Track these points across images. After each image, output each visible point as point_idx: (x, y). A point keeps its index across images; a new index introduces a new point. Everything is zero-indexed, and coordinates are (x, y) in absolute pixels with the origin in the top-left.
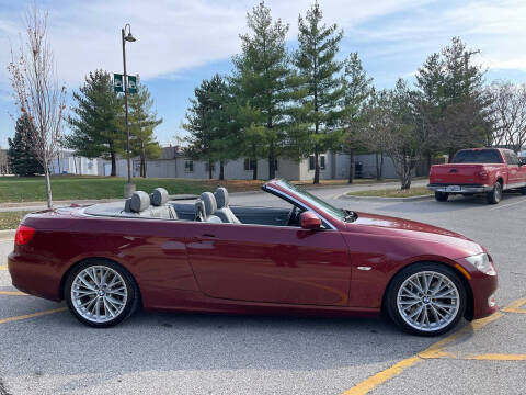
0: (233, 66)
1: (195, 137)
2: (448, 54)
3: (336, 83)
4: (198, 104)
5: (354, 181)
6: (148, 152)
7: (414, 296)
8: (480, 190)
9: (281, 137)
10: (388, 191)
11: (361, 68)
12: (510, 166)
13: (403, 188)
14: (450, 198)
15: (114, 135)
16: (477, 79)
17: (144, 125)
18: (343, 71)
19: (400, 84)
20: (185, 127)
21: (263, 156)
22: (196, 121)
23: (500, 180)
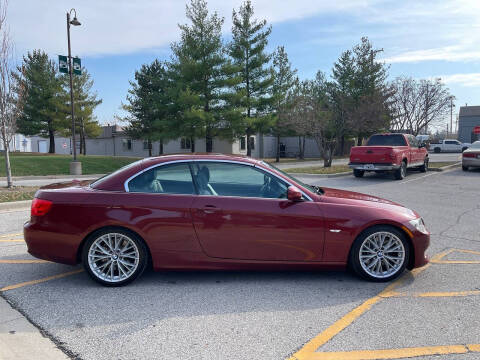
0: (172, 52)
1: (135, 118)
2: (358, 51)
3: (265, 73)
4: (139, 87)
5: (280, 159)
6: (88, 131)
7: (372, 251)
8: (390, 168)
9: (218, 119)
10: (314, 169)
11: (287, 60)
12: (413, 149)
13: (326, 166)
14: (366, 174)
15: (53, 114)
16: (381, 74)
17: (84, 105)
18: (271, 62)
19: (319, 76)
20: (125, 107)
21: (200, 136)
22: (137, 103)
23: (405, 160)
